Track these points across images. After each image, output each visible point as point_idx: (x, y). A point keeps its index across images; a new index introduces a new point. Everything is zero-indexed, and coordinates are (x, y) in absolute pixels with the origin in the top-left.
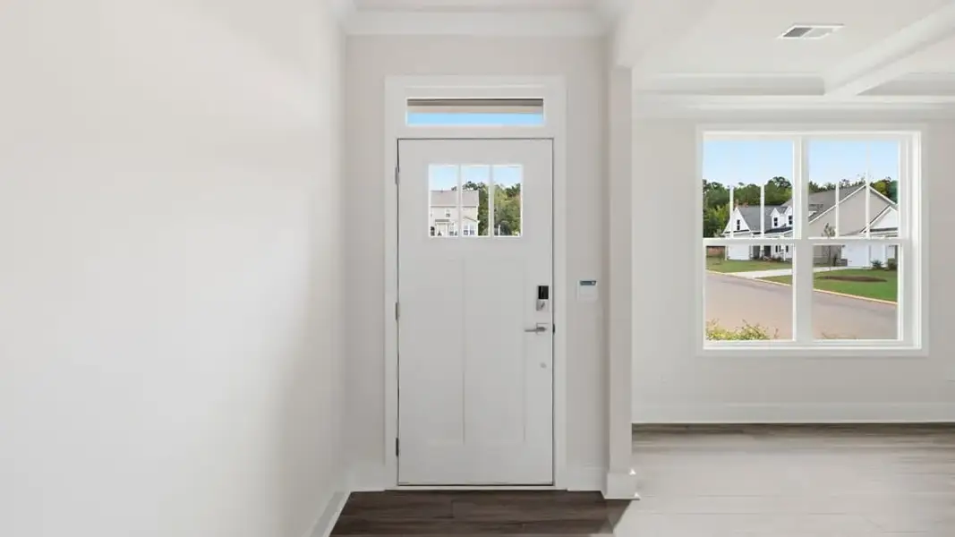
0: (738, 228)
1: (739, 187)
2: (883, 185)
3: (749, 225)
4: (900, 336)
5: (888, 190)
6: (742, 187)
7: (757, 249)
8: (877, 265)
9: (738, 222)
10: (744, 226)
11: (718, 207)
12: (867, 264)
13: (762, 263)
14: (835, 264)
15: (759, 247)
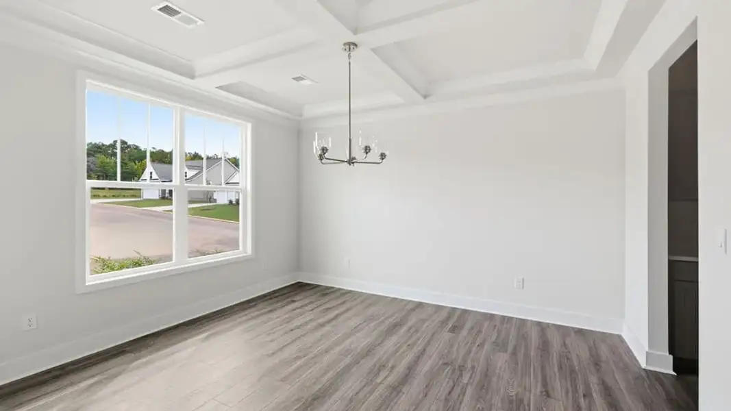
0: (151, 177)
1: (152, 150)
2: (234, 160)
3: (158, 176)
4: (241, 248)
5: (235, 162)
6: (154, 151)
7: (164, 191)
8: (231, 202)
9: (151, 173)
10: (155, 176)
11: (137, 162)
12: (226, 202)
13: (166, 201)
14: (210, 202)
15: (165, 190)
